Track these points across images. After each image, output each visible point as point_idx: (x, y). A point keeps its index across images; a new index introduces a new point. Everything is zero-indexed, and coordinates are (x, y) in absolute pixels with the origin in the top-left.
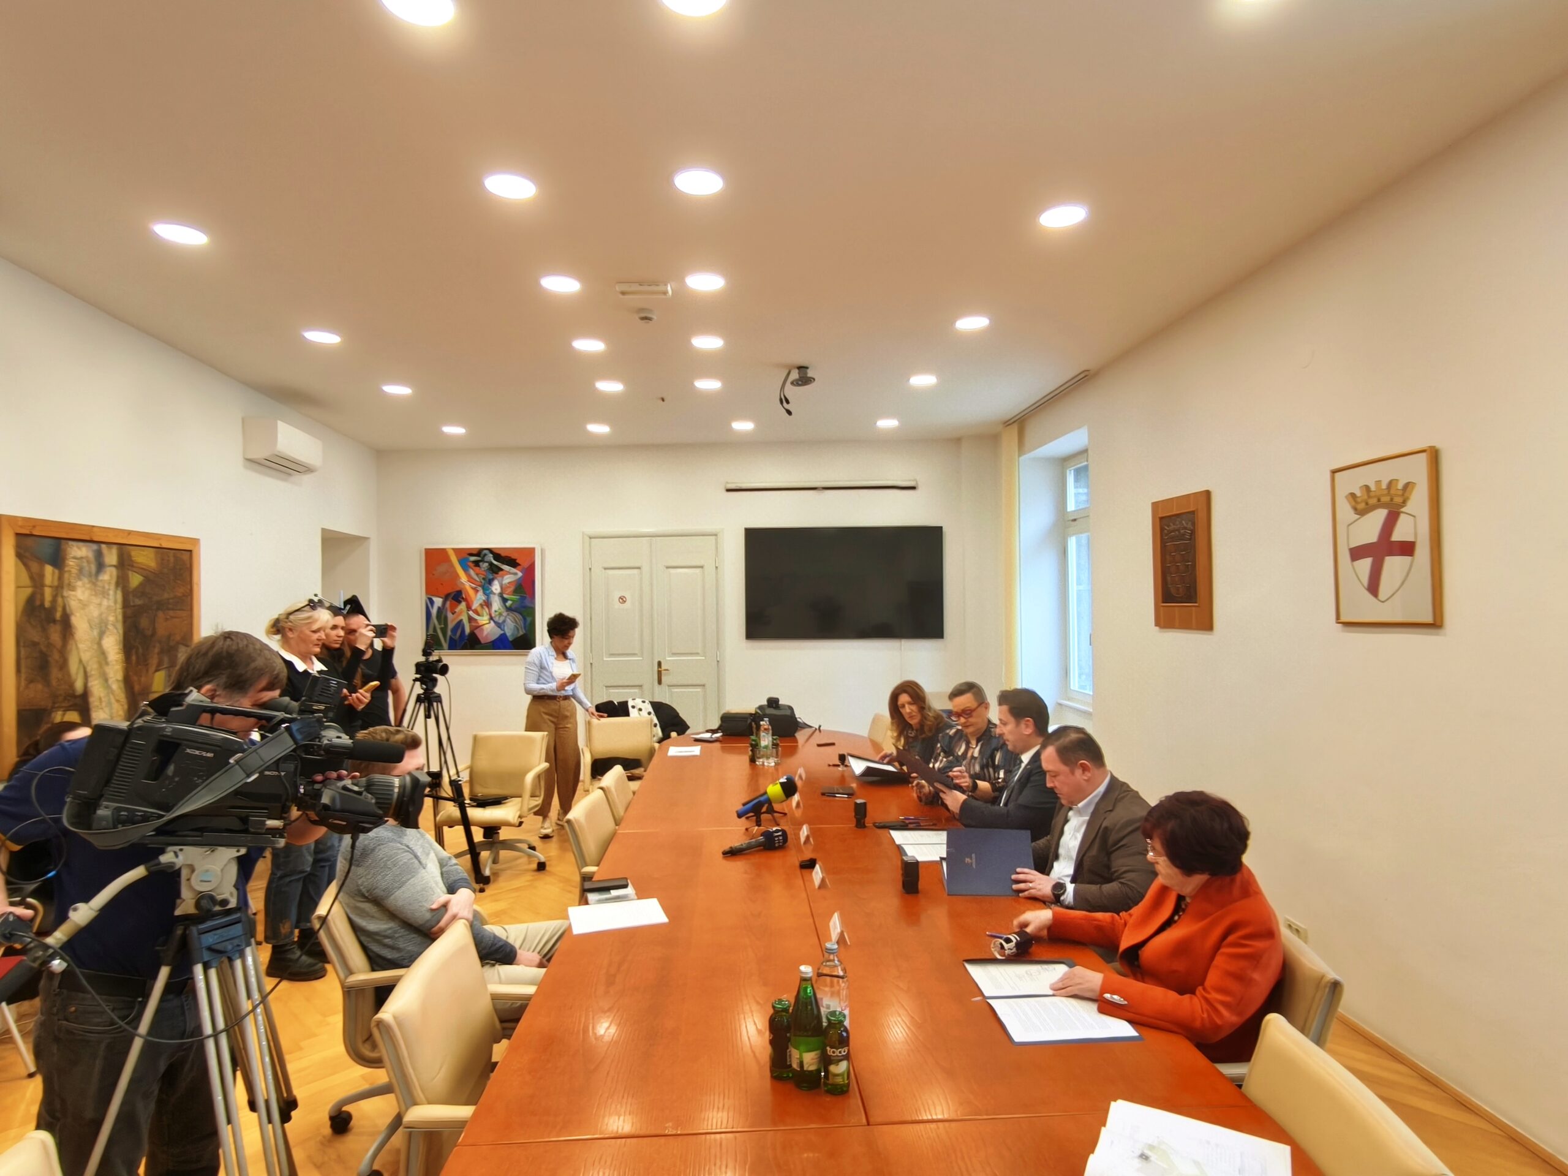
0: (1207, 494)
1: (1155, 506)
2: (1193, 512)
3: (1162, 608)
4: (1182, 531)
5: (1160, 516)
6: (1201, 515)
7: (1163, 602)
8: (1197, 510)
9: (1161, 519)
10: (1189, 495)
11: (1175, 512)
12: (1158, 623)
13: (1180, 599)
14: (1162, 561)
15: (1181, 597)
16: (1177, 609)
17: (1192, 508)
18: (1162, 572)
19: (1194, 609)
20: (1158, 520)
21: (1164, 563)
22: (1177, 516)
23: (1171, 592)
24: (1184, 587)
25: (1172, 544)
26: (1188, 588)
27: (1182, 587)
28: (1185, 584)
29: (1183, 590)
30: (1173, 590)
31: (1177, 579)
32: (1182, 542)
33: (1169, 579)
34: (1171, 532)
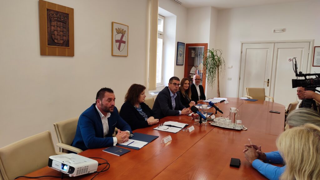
0: (73, 10)
1: (43, 2)
2: (68, 14)
3: (47, 48)
7: (48, 45)
8: (70, 14)
9: (48, 10)
11: (57, 10)
13: (59, 44)
14: (48, 28)
15: (60, 44)
16: (57, 49)
17: (67, 12)
18: (48, 32)
19: (67, 49)
20: (46, 10)
21: (49, 29)
22: (58, 12)
23: (55, 42)
24: (63, 41)
25: (56, 22)
26: (65, 41)
27: (61, 41)
28: (63, 40)
29: (62, 42)
30: (56, 41)
31: (58, 37)
32: (61, 23)
33: (53, 36)
34: (55, 17)
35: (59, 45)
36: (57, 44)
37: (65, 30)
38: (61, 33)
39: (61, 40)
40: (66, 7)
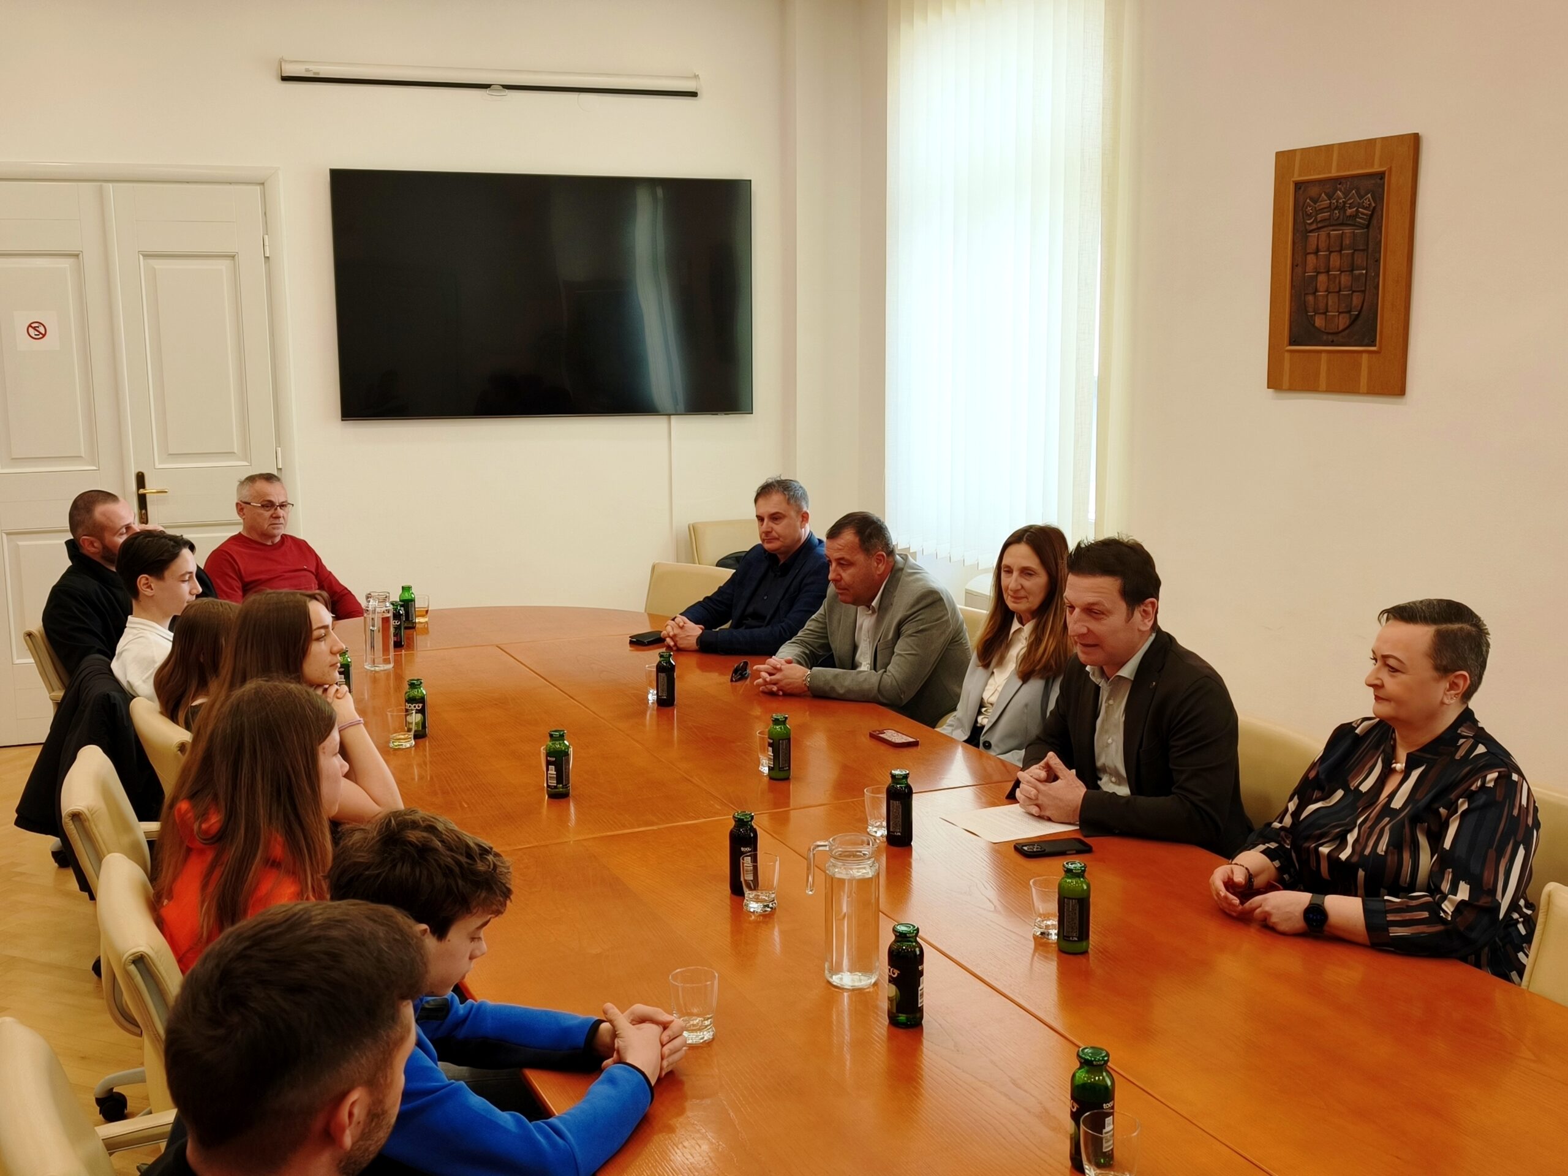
0: (1414, 141)
1: (1284, 160)
2: (1381, 175)
3: (1287, 355)
4: (1349, 212)
5: (1297, 178)
6: (1395, 182)
7: (1290, 344)
8: (1390, 169)
9: (1298, 185)
10: (1371, 143)
11: (1334, 173)
12: (1275, 382)
13: (1333, 338)
14: (1294, 266)
15: (1337, 333)
16: (1324, 356)
17: (1376, 168)
18: (1292, 286)
19: (1365, 356)
20: (1292, 187)
21: (1299, 270)
22: (1338, 180)
23: (1313, 325)
24: (1347, 315)
25: (1323, 234)
26: (1358, 316)
27: (1341, 316)
28: (1349, 312)
29: (1343, 321)
30: (1319, 322)
31: (1330, 303)
32: (1348, 230)
33: (1310, 298)
34: (1322, 210)
35: (1330, 337)
36: (1325, 337)
37: (1359, 259)
38: (1345, 279)
39: (1340, 313)
40: (1375, 139)
